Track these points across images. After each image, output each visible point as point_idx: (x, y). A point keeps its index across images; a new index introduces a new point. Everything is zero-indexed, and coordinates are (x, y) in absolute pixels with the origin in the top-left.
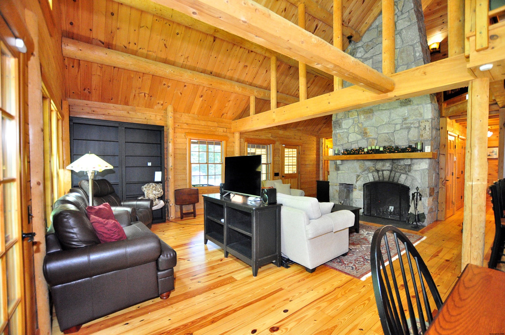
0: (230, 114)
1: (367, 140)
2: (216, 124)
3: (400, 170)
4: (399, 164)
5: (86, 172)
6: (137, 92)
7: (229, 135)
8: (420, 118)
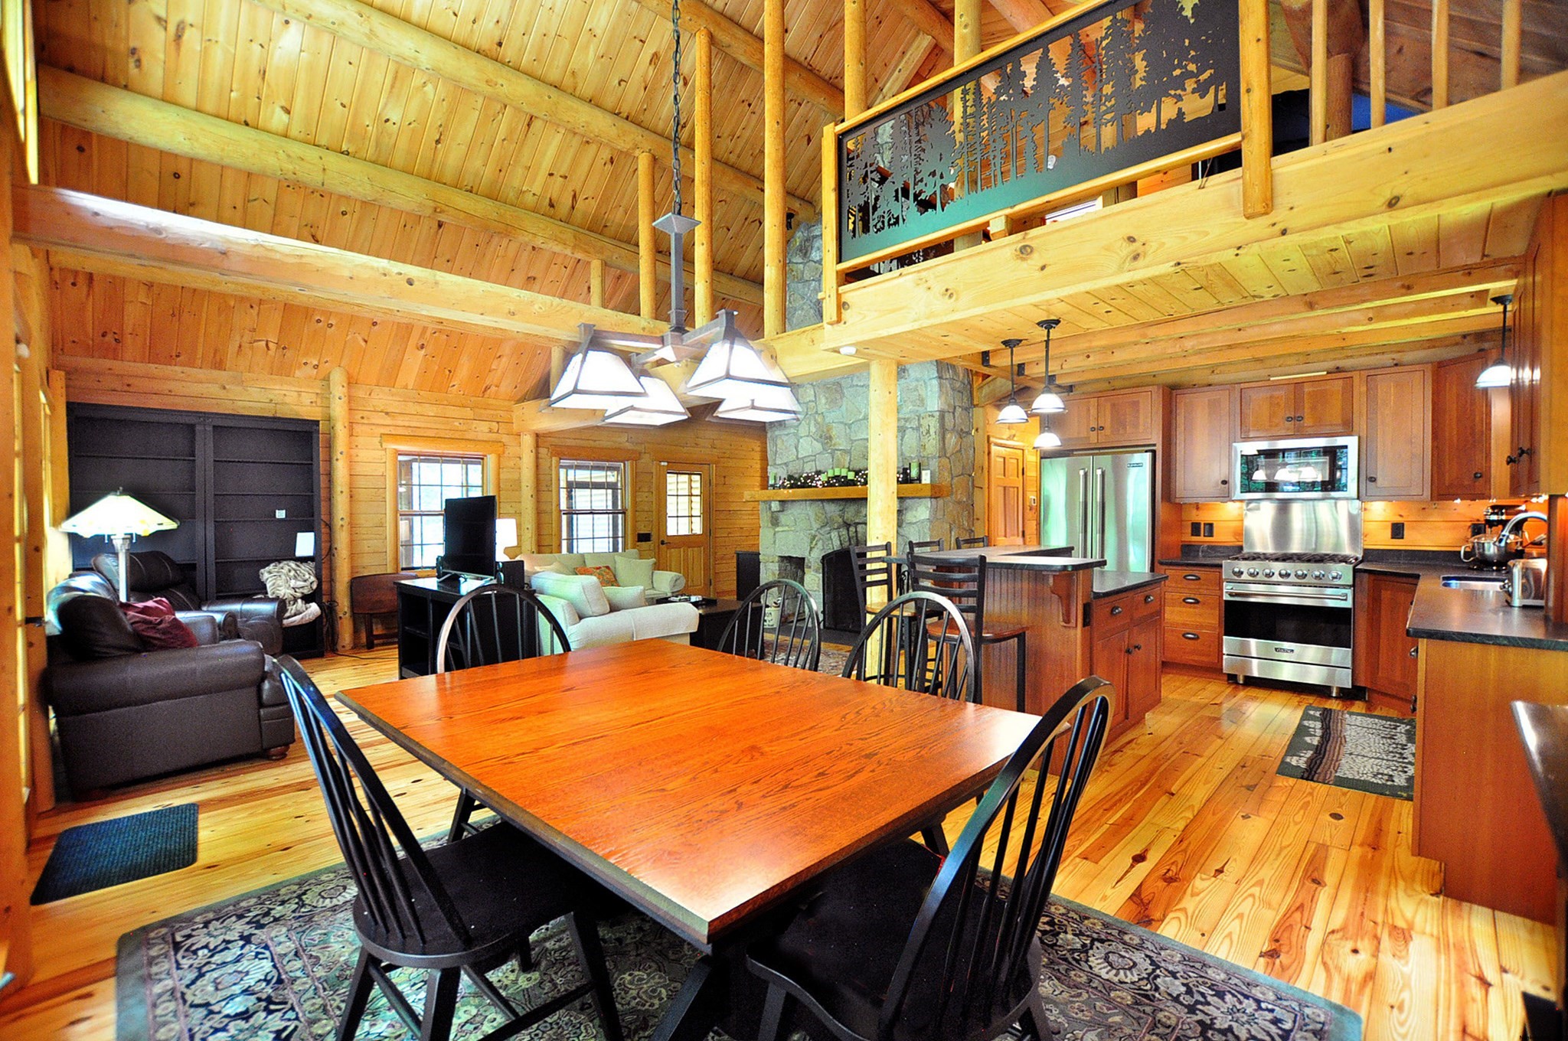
0: (506, 388)
1: (832, 454)
2: (468, 413)
5: (109, 536)
6: (246, 338)
7: (505, 439)
8: (921, 409)
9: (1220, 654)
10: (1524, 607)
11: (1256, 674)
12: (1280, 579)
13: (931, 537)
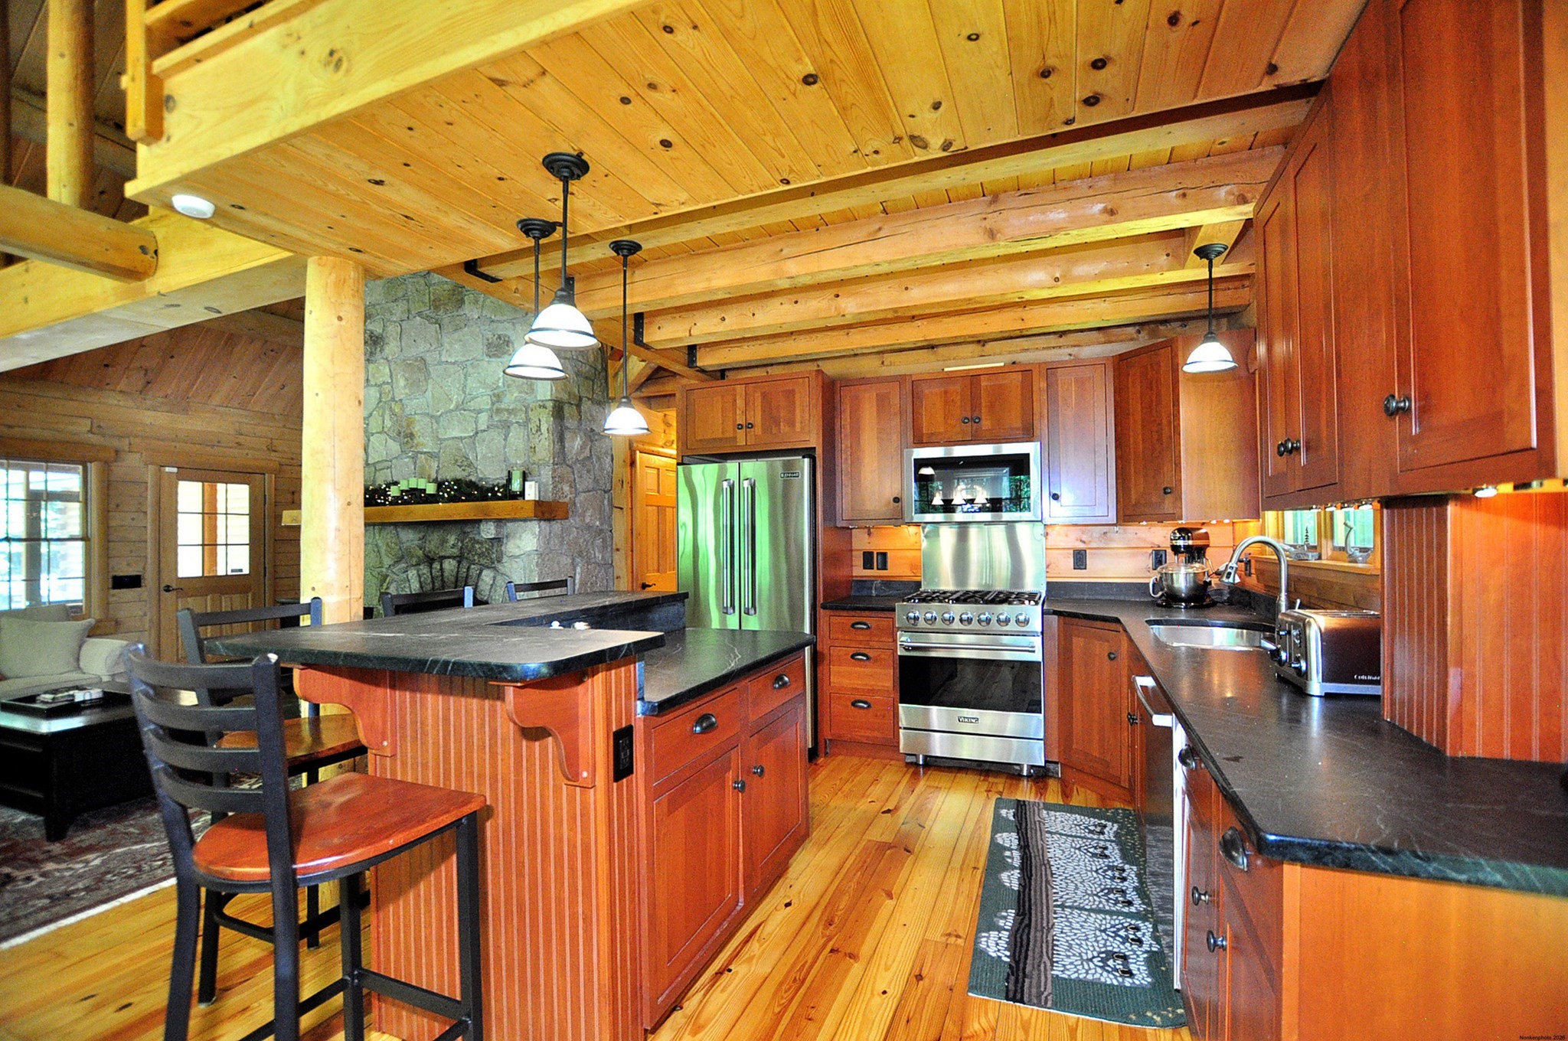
1: (414, 458)
3: (480, 556)
4: (477, 537)
8: (529, 398)
9: (896, 727)
10: (1328, 697)
11: (937, 752)
12: (961, 627)
13: (540, 574)
